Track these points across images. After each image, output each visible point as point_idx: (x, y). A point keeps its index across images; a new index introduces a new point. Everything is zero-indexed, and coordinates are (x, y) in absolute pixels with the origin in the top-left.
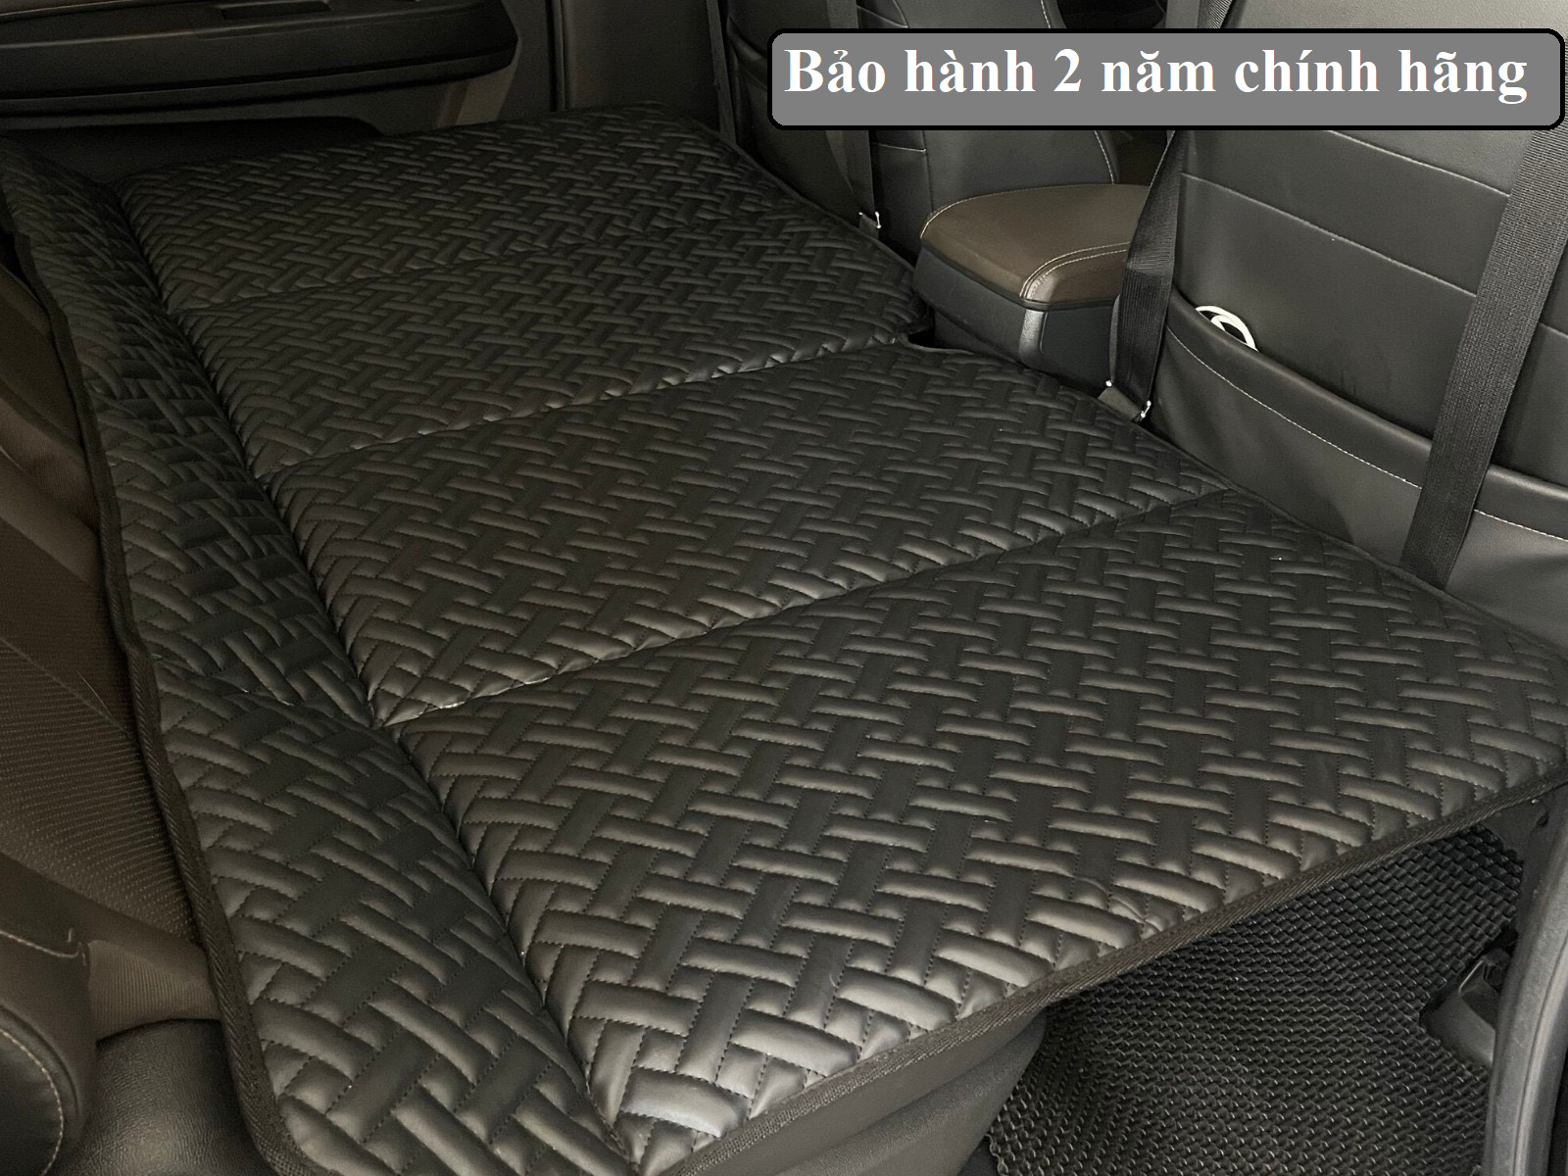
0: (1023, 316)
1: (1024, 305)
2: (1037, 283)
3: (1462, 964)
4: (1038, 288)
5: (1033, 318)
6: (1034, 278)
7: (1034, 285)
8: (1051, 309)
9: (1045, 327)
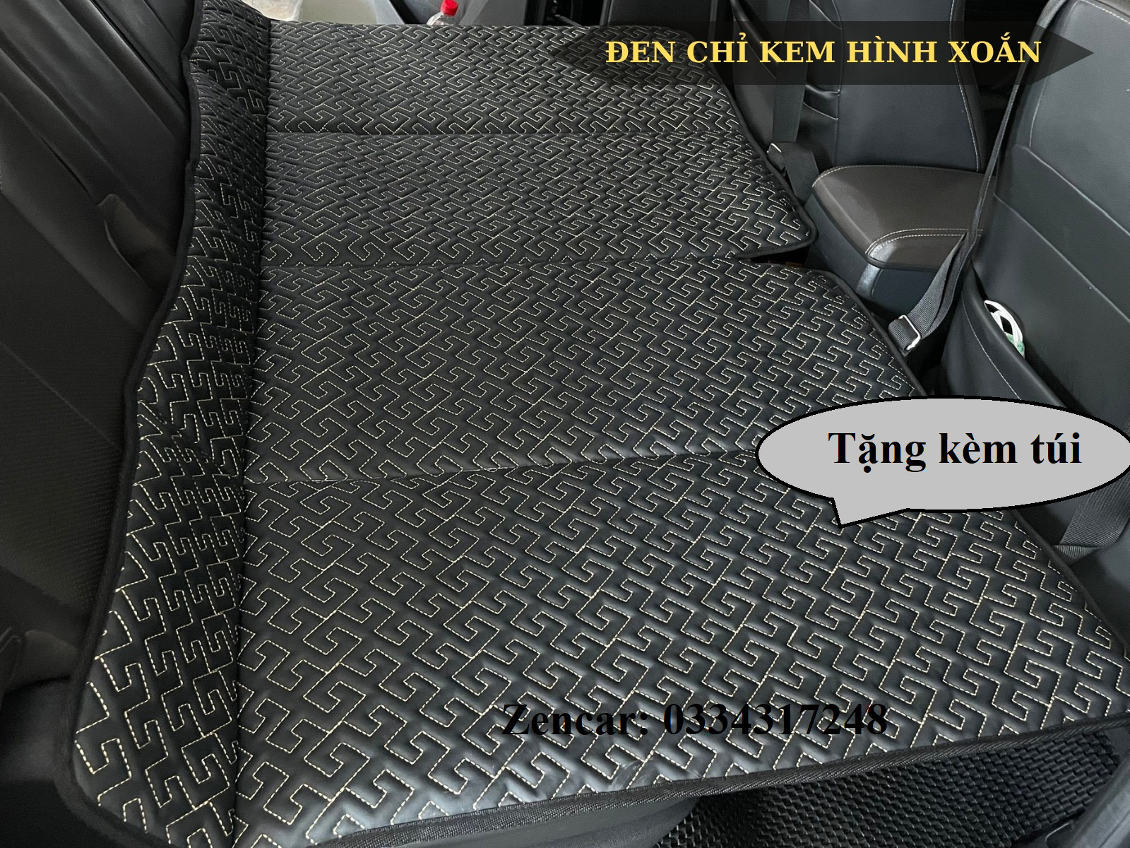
0: (864, 267)
1: (867, 261)
2: (879, 247)
3: (1057, 818)
4: (880, 251)
5: (872, 271)
6: (879, 243)
7: (877, 248)
8: (885, 268)
9: (878, 279)
